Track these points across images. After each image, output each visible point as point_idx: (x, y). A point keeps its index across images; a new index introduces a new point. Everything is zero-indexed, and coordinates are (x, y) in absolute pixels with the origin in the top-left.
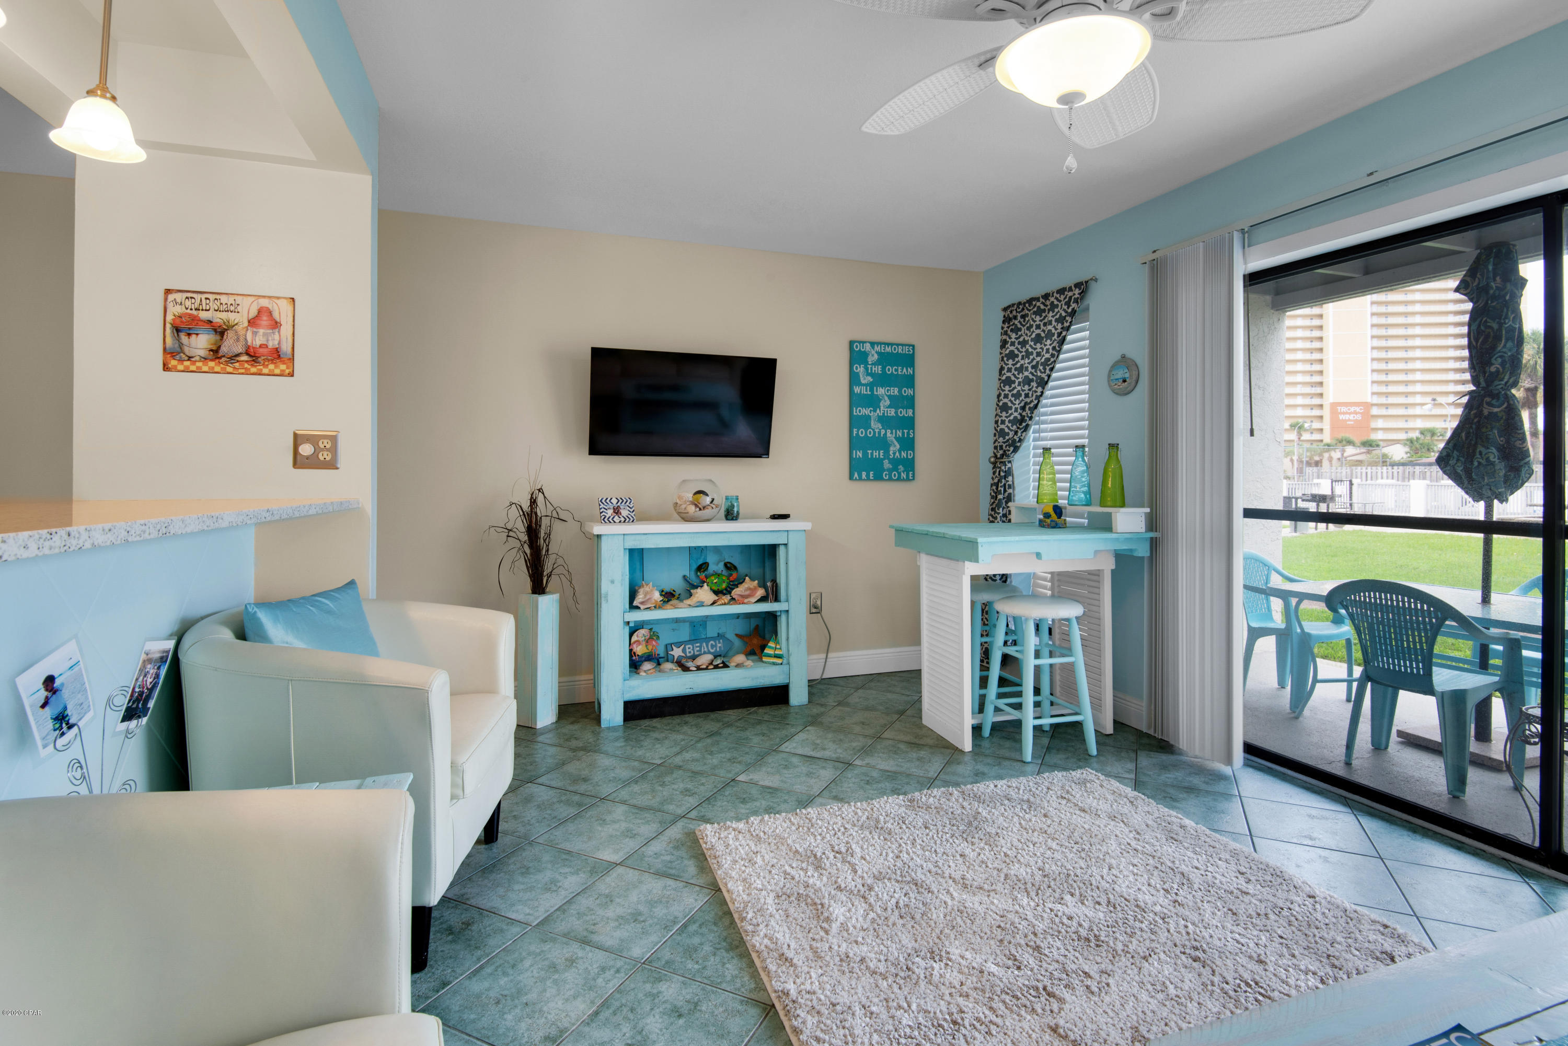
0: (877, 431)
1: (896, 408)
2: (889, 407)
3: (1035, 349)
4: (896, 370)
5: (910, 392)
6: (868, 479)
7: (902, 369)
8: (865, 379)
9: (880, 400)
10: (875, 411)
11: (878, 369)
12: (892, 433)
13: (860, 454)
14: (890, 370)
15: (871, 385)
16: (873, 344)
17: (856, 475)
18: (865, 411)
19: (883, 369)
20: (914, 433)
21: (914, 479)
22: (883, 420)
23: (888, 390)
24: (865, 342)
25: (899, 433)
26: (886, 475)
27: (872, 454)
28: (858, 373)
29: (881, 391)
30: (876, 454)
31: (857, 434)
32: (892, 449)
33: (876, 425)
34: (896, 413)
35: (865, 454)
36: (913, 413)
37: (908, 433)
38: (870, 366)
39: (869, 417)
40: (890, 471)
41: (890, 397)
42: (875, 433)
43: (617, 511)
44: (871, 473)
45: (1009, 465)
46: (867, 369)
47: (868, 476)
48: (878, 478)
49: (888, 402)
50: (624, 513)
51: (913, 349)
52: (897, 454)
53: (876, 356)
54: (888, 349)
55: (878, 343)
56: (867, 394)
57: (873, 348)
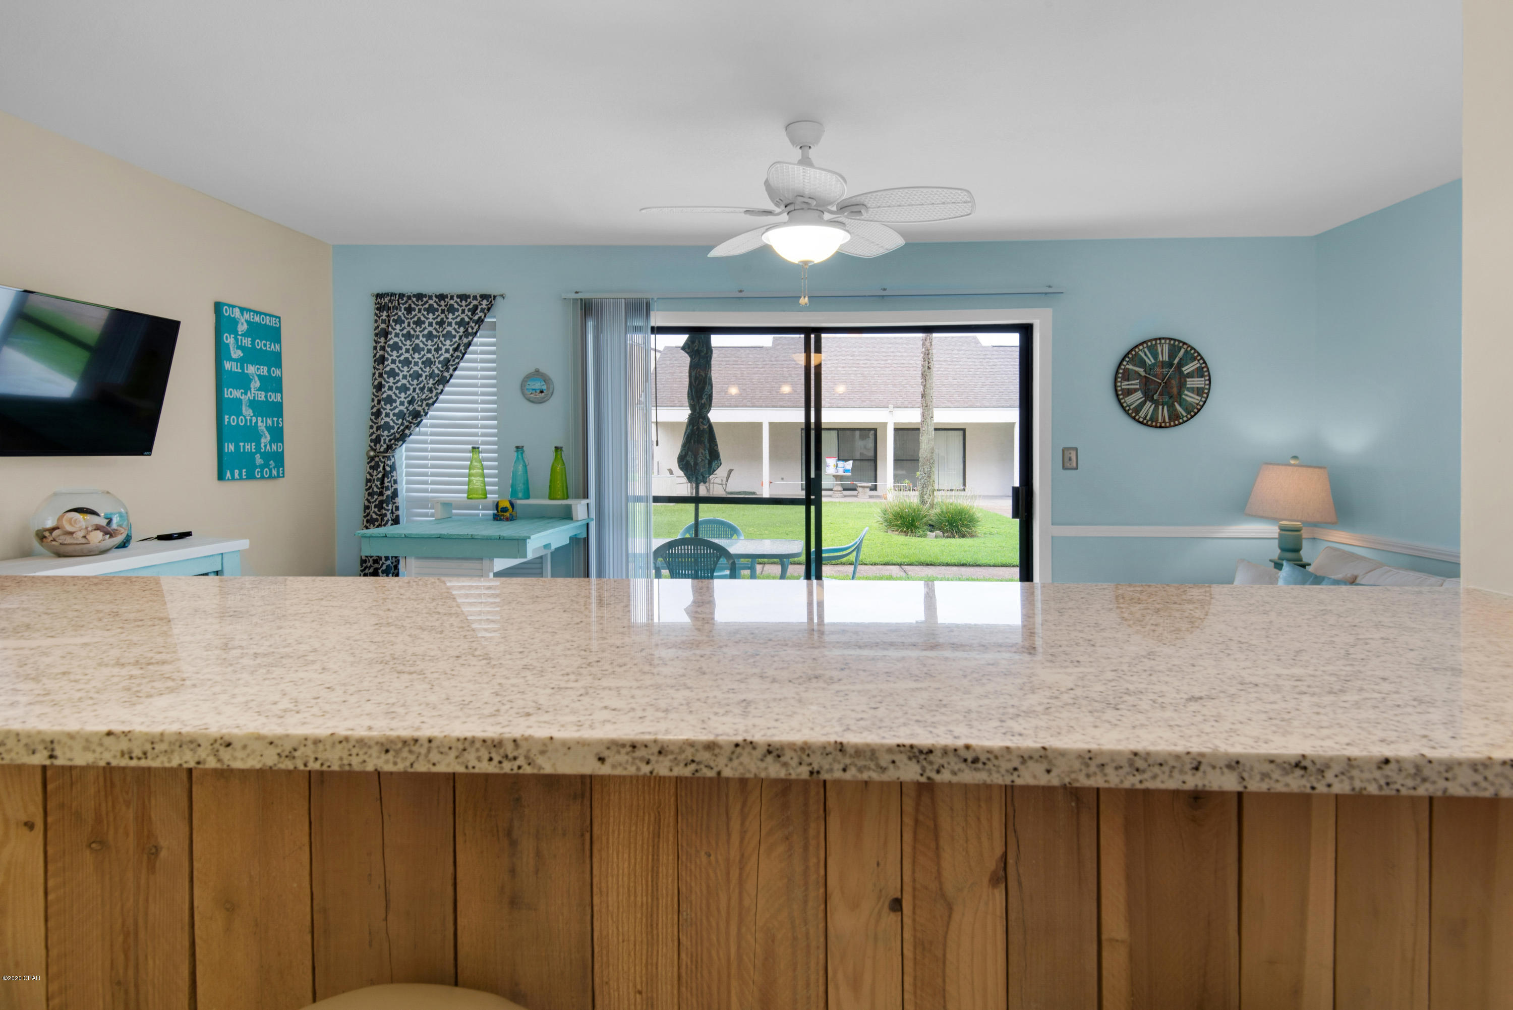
0: (248, 418)
1: (266, 391)
2: (260, 389)
4: (265, 345)
5: (278, 372)
6: (241, 478)
7: (270, 345)
8: (235, 353)
9: (250, 381)
10: (246, 394)
11: (247, 342)
12: (262, 421)
13: (232, 447)
14: (260, 344)
15: (240, 362)
16: (242, 310)
17: (228, 474)
18: (235, 393)
19: (253, 342)
20: (282, 421)
21: (283, 477)
22: (254, 405)
23: (258, 369)
24: (235, 307)
25: (269, 422)
26: (258, 472)
27: (245, 447)
28: (228, 345)
29: (251, 369)
31: (227, 422)
32: (263, 440)
33: (247, 412)
34: (266, 397)
35: (238, 447)
36: (282, 398)
37: (278, 421)
38: (240, 337)
39: (240, 400)
40: (262, 467)
41: (259, 377)
42: (246, 420)
44: (244, 470)
46: (236, 340)
47: (240, 474)
48: (251, 477)
49: (258, 384)
51: (279, 321)
52: (268, 447)
53: (245, 326)
54: (257, 319)
55: (249, 310)
56: (238, 372)
57: (243, 315)
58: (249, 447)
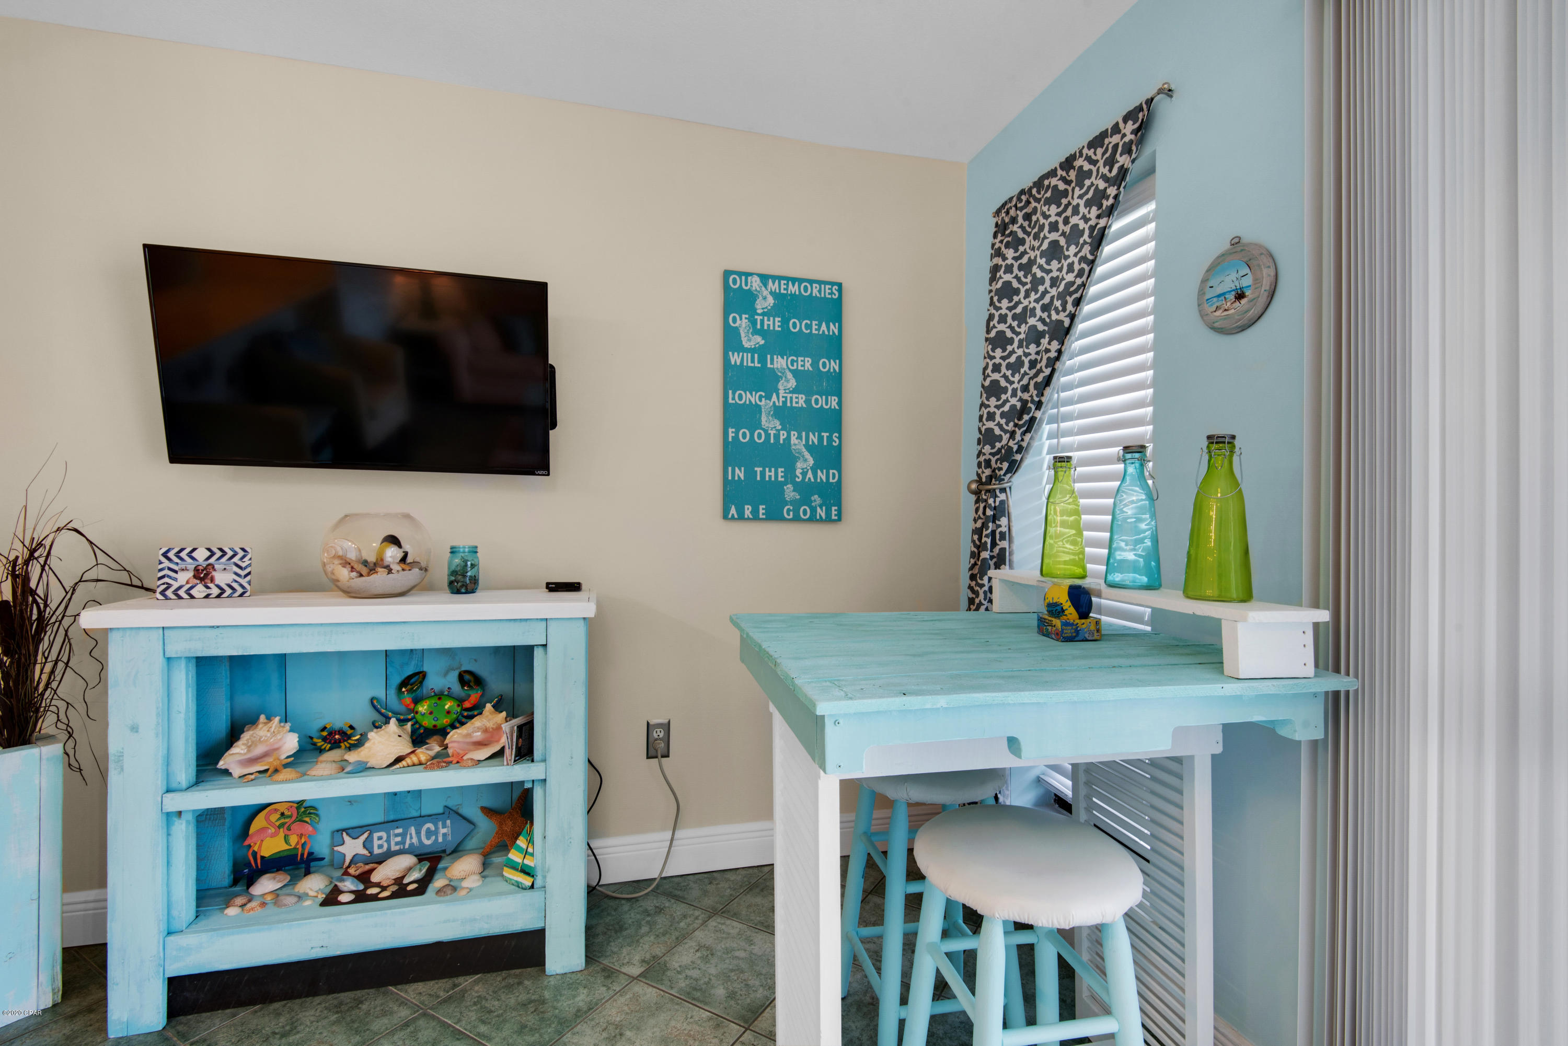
0: (772, 432)
1: (809, 394)
2: (795, 391)
3: (1048, 272)
4: (808, 327)
5: (834, 365)
6: (755, 518)
7: (820, 326)
8: (749, 340)
9: (777, 379)
10: (768, 397)
11: (774, 324)
12: (800, 437)
13: (740, 473)
14: (797, 325)
15: (762, 352)
16: (764, 278)
17: (733, 511)
18: (751, 398)
19: (785, 322)
20: (840, 438)
21: (840, 519)
22: (782, 413)
23: (792, 361)
24: (751, 274)
25: (814, 439)
26: (789, 510)
27: (763, 474)
28: (737, 329)
29: (780, 363)
30: (770, 474)
31: (736, 438)
32: (800, 465)
33: (770, 423)
34: (808, 402)
35: (750, 474)
36: (840, 403)
37: (830, 439)
38: (759, 318)
39: (759, 407)
40: (796, 504)
41: (796, 373)
42: (768, 436)
43: (203, 575)
44: (761, 507)
45: (1002, 497)
46: (753, 322)
47: (755, 512)
48: (774, 516)
49: (793, 383)
50: (222, 578)
51: (840, 290)
52: (810, 475)
53: (771, 301)
54: (794, 289)
55: (775, 278)
56: (755, 367)
57: (765, 285)
58: (773, 474)
